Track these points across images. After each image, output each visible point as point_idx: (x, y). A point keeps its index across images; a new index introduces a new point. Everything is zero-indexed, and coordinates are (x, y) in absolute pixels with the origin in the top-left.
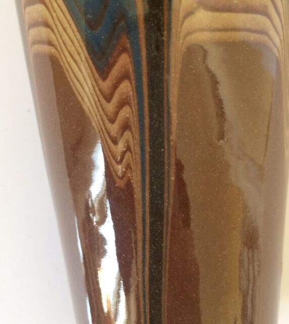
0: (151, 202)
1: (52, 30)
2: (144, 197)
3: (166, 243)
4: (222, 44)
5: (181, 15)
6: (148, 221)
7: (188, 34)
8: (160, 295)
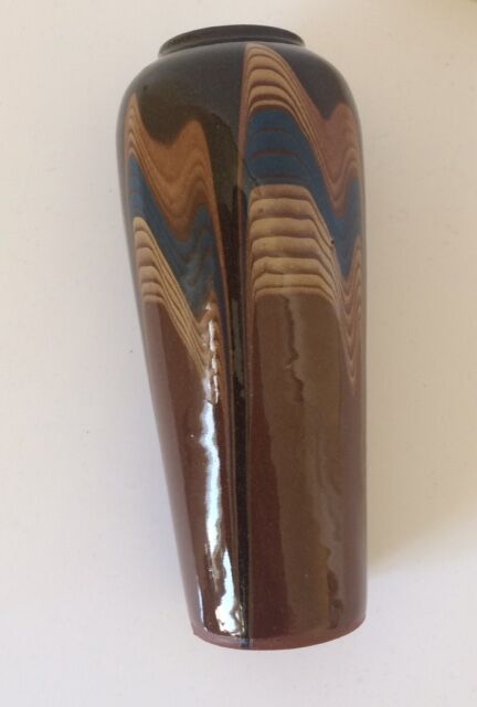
0: (236, 414)
1: (160, 284)
2: (230, 412)
3: (249, 447)
4: (301, 295)
5: (253, 275)
6: (234, 431)
7: (257, 290)
8: (245, 493)
